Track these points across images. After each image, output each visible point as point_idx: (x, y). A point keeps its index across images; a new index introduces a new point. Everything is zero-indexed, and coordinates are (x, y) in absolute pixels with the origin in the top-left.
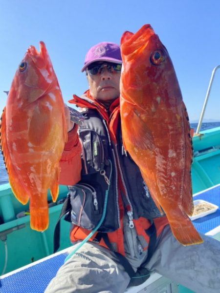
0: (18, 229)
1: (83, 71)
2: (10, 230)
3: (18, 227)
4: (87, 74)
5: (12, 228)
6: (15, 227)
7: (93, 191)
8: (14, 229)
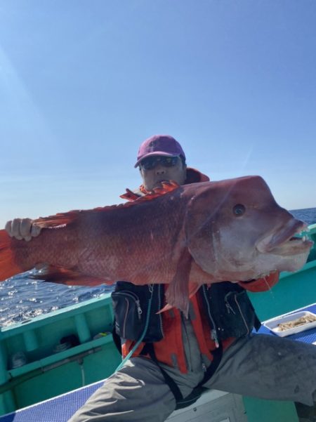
0: (94, 352)
1: (136, 166)
2: (85, 353)
3: (94, 349)
4: (140, 169)
5: (88, 351)
6: (91, 350)
7: (137, 300)
8: (90, 352)
